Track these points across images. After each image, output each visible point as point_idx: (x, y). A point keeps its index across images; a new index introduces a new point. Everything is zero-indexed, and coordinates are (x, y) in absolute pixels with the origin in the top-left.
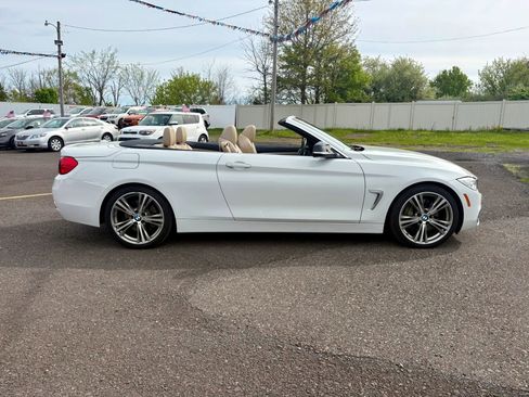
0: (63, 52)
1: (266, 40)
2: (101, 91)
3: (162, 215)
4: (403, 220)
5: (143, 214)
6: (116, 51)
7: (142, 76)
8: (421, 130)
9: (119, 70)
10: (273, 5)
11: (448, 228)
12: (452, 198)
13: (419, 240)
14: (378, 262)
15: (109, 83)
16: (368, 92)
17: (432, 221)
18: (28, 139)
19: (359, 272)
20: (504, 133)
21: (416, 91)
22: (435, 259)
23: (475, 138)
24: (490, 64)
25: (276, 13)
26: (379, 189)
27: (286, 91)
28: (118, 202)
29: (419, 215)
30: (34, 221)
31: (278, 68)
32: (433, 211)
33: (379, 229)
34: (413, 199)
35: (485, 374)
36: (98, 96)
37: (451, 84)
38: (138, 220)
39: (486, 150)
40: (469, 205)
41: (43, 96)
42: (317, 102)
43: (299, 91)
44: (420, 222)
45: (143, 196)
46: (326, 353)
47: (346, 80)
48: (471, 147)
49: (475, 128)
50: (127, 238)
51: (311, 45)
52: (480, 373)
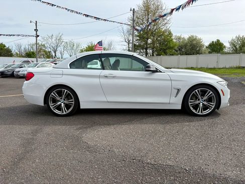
0: (38, 34)
1: (129, 27)
2: (55, 52)
3: (73, 100)
4: (191, 102)
5: (64, 100)
6: (62, 34)
7: (74, 46)
8: (202, 68)
9: (63, 43)
10: (132, 12)
11: (213, 106)
12: (215, 91)
13: (199, 112)
14: (178, 122)
15: (59, 49)
16: (177, 51)
17: (205, 103)
18: (20, 72)
19: (168, 127)
20: (242, 69)
21: (199, 50)
22: (207, 121)
23: (227, 71)
24: (234, 38)
25: (134, 15)
26: (178, 87)
27: (138, 51)
28: (52, 94)
29: (199, 100)
30: (16, 105)
31: (134, 40)
32: (205, 98)
33: (179, 107)
34: (196, 92)
35: (232, 173)
36: (54, 55)
37: (216, 47)
38: (62, 103)
39: (233, 76)
40: (224, 95)
41: (30, 55)
42: (153, 55)
43: (145, 50)
44: (199, 103)
45: (64, 91)
46: (148, 163)
47: (166, 45)
48: (226, 75)
49: (227, 67)
50: (57, 111)
51: (150, 29)
52: (229, 173)
